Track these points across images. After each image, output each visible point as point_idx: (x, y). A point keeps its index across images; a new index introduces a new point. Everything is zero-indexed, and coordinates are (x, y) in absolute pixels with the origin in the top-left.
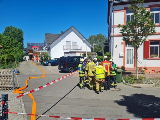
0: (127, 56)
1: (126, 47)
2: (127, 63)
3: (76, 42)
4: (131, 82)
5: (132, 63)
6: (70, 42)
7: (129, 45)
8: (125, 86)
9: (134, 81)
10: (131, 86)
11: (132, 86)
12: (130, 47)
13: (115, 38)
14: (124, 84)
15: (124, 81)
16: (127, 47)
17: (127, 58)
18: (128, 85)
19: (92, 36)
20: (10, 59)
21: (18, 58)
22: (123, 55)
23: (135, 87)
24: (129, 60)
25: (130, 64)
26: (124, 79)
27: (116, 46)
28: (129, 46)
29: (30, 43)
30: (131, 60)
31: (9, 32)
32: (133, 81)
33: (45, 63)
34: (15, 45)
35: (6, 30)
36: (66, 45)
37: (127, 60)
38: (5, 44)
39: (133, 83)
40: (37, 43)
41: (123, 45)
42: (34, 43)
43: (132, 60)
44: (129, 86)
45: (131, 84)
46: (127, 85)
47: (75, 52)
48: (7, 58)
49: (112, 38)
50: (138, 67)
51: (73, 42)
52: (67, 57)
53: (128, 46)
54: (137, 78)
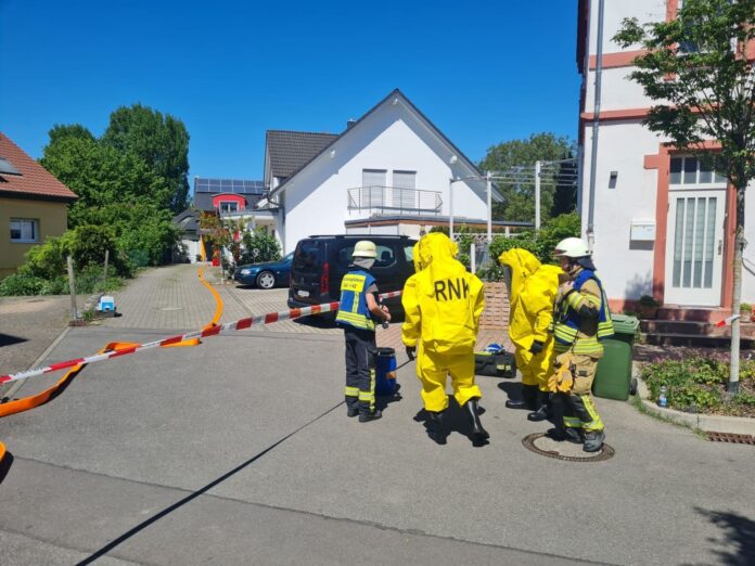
0: (678, 237)
1: (672, 187)
2: (676, 283)
3: (414, 173)
4: (688, 404)
5: (709, 284)
6: (384, 171)
7: (691, 169)
8: (649, 422)
9: (713, 392)
10: (687, 426)
11: (698, 431)
12: (698, 185)
13: (603, 130)
14: (643, 410)
15: (643, 390)
16: (682, 186)
17: (677, 251)
18: (667, 420)
19: (504, 148)
20: (91, 250)
21: (142, 247)
22: (651, 236)
23: (715, 437)
24: (688, 263)
25: (698, 284)
26: (645, 377)
27: (614, 177)
28: (694, 181)
29: (205, 181)
30: (699, 263)
31: (126, 131)
32: (705, 394)
33: (246, 272)
34: (141, 187)
35: (113, 122)
36: (360, 185)
37: (677, 263)
38: (93, 182)
39: (706, 405)
40: (239, 183)
41: (655, 173)
42: (225, 182)
43: (710, 263)
44: (675, 430)
45: (691, 417)
46: (659, 417)
47: (395, 221)
48: (75, 247)
49: (589, 131)
50: (744, 309)
51: (395, 172)
52: (328, 241)
53: (687, 181)
54: (735, 378)
